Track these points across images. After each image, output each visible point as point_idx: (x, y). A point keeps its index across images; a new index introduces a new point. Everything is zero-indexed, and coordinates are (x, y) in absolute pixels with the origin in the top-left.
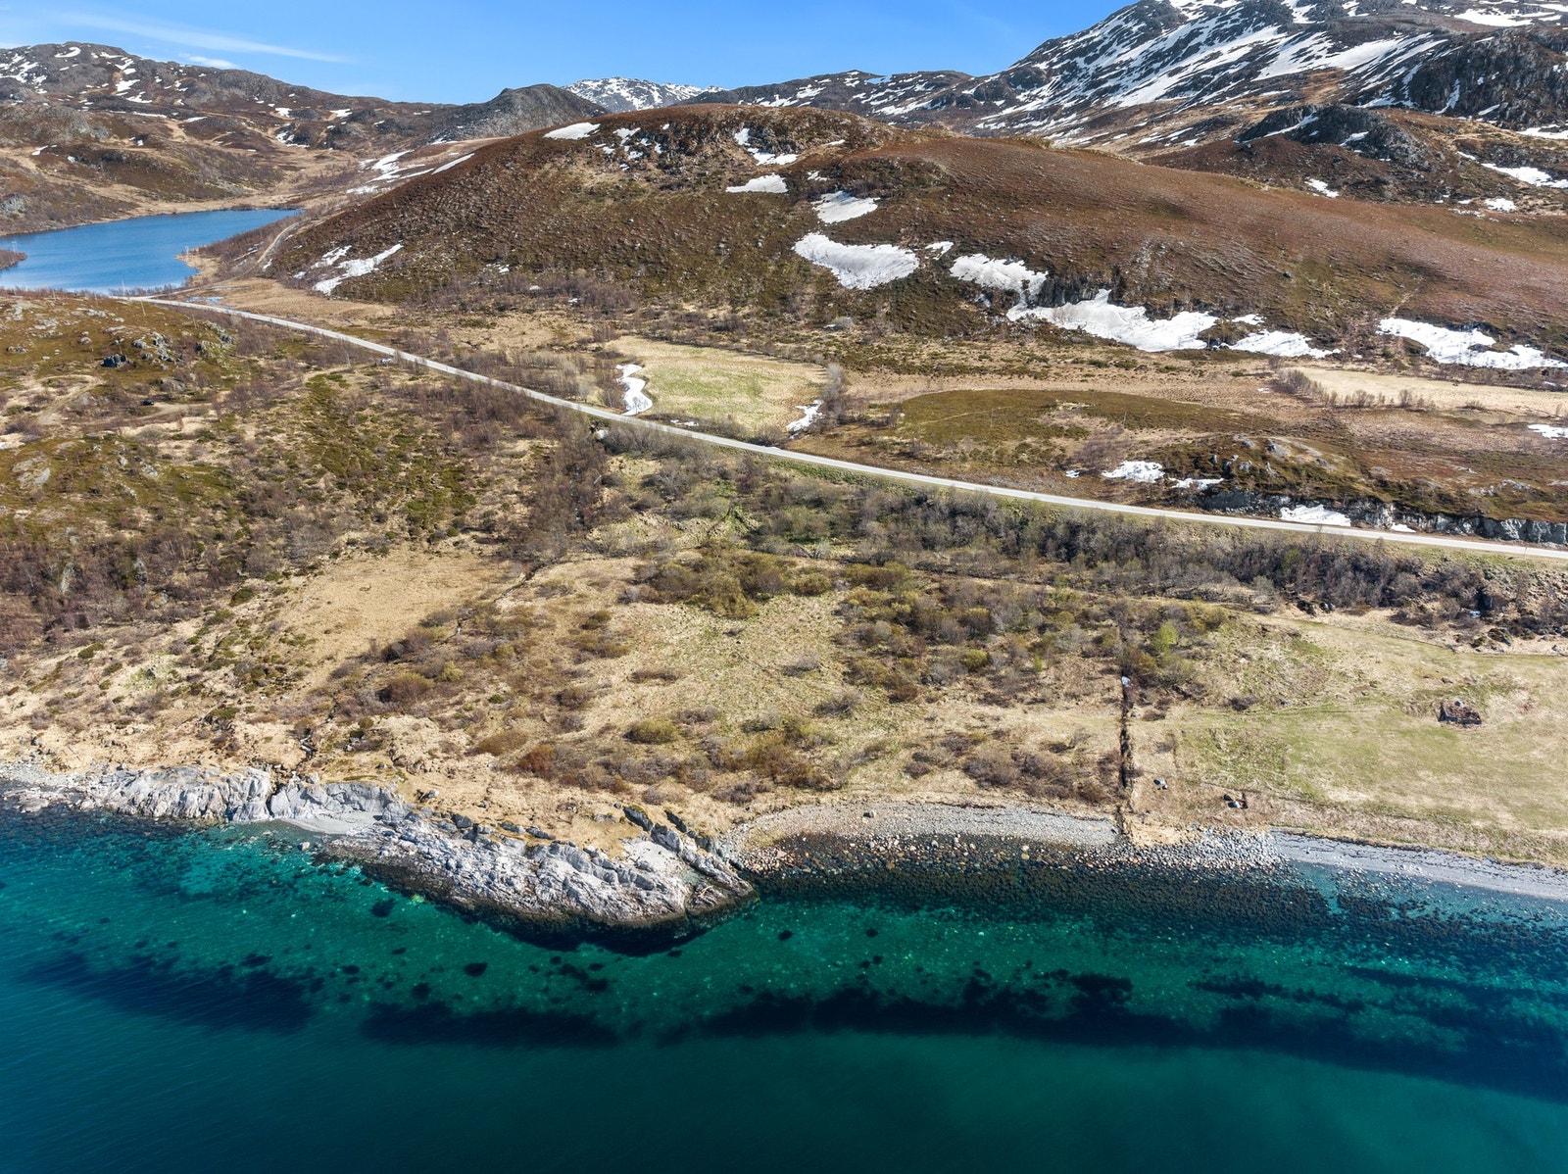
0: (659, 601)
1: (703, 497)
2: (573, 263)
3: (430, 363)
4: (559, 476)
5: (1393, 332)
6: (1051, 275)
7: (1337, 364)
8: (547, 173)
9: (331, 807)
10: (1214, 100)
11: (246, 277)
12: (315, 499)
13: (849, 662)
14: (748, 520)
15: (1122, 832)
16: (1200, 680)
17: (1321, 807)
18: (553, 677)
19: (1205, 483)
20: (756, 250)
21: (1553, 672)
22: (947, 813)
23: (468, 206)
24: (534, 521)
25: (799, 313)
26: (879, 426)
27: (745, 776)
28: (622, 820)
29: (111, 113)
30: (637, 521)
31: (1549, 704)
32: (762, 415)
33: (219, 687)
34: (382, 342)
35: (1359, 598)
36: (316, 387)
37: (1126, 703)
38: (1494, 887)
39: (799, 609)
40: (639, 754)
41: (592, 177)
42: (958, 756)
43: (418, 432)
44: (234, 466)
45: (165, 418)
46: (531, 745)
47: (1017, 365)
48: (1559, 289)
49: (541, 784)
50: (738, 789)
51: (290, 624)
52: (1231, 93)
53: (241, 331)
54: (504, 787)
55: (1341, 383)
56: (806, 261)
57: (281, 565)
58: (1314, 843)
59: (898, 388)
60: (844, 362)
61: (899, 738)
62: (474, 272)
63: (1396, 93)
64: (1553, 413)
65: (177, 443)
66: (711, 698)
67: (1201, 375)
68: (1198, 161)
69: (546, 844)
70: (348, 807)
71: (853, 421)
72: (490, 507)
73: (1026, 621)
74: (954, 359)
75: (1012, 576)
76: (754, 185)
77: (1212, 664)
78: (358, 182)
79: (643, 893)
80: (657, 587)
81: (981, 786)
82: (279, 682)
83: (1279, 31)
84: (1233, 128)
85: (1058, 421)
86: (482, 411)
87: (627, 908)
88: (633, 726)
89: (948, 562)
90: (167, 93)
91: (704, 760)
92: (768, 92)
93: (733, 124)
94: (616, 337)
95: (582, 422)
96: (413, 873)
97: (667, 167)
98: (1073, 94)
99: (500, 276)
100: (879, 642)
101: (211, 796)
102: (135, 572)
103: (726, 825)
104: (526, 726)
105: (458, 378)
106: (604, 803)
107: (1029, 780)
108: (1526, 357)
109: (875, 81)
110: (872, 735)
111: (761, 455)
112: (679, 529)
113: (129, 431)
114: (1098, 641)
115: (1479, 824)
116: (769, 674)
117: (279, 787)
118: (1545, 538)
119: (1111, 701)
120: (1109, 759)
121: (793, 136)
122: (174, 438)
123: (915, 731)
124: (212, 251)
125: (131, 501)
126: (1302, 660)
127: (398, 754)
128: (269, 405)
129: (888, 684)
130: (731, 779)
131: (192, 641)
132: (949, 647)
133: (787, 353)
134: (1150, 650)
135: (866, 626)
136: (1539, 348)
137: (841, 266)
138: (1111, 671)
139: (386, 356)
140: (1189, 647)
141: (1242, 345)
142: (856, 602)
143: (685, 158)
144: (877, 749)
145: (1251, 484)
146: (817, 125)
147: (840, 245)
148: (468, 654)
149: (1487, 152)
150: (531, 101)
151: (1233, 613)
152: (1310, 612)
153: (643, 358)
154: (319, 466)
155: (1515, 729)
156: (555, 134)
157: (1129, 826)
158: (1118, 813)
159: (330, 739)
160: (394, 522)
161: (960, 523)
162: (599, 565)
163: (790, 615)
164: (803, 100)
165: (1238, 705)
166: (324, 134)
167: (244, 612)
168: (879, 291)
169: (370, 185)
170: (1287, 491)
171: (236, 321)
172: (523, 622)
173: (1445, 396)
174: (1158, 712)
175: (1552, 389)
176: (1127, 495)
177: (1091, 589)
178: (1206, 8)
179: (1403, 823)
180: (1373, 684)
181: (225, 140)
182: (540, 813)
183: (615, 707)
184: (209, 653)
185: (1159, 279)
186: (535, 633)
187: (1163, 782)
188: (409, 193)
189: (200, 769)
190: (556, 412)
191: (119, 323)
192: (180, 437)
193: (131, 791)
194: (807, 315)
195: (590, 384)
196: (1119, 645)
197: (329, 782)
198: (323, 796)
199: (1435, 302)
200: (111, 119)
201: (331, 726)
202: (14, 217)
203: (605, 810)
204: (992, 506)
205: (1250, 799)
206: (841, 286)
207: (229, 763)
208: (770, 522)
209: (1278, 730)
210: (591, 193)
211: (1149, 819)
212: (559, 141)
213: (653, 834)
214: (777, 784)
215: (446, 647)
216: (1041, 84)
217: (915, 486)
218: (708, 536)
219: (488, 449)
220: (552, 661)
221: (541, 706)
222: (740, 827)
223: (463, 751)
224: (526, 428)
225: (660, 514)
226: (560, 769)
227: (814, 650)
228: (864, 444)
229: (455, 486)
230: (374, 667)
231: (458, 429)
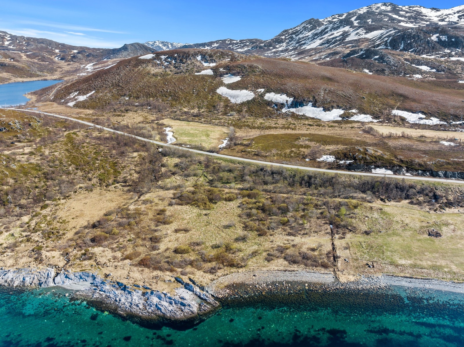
0: (182, 205)
1: (194, 170)
2: (149, 96)
3: (105, 128)
4: (147, 164)
5: (396, 114)
6: (294, 99)
7: (381, 124)
8: (140, 69)
9: (75, 280)
10: (333, 47)
11: (46, 101)
12: (69, 173)
13: (244, 223)
14: (208, 177)
15: (336, 278)
16: (354, 225)
17: (397, 266)
18: (149, 232)
19: (348, 162)
20: (205, 92)
21: (460, 219)
22: (280, 274)
23: (115, 79)
24: (140, 179)
25: (219, 111)
26: (247, 146)
27: (214, 264)
28: (174, 281)
29: (3, 51)
30: (173, 178)
31: (460, 229)
32: (210, 143)
33: (37, 239)
34: (89, 122)
35: (399, 197)
36: (68, 137)
37: (332, 233)
38: (454, 291)
39: (227, 206)
40: (178, 258)
41: (154, 70)
42: (282, 253)
43: (101, 151)
44: (42, 163)
45: (18, 148)
46: (142, 256)
47: (286, 126)
48: (441, 101)
49: (146, 270)
50: (212, 268)
51: (61, 216)
52: (338, 45)
53: (44, 119)
54: (134, 272)
55: (384, 130)
56: (220, 95)
57: (57, 196)
58: (397, 279)
59: (252, 134)
60: (234, 126)
61: (262, 248)
62: (118, 99)
63: (386, 45)
64: (446, 138)
65: (23, 156)
66: (201, 237)
67: (342, 128)
68: (332, 64)
69: (149, 291)
70: (81, 280)
71: (239, 144)
72: (126, 175)
73: (299, 208)
74: (267, 124)
75: (292, 193)
76: (203, 72)
77: (357, 220)
78: (80, 72)
79: (183, 308)
80: (181, 200)
81: (290, 264)
82: (57, 236)
83: (350, 28)
84: (340, 54)
85: (301, 143)
86: (122, 144)
87: (178, 313)
88: (176, 248)
89: (272, 189)
90: (21, 45)
91: (200, 259)
92: (204, 45)
93: (195, 55)
94: (163, 119)
95: (154, 146)
96: (104, 303)
97: (177, 67)
98: (292, 45)
99: (126, 100)
100: (253, 216)
101: (34, 278)
102: (8, 200)
103: (209, 281)
104: (141, 249)
105: (114, 133)
106: (168, 276)
107: (305, 261)
108: (435, 121)
109: (234, 42)
110: (253, 248)
111: (211, 156)
112: (187, 180)
113: (6, 153)
114: (322, 213)
115: (446, 270)
116: (219, 228)
117: (57, 274)
118: (451, 177)
119: (328, 233)
120: (329, 253)
121: (214, 58)
122: (21, 154)
123: (267, 246)
124: (35, 93)
125: (7, 176)
126: (384, 217)
127: (98, 261)
128: (53, 143)
129: (257, 230)
130: (209, 265)
131: (27, 223)
132: (275, 217)
133: (216, 123)
134: (338, 216)
135: (249, 211)
136: (438, 118)
137: (231, 96)
138: (326, 223)
139: (91, 126)
140: (349, 214)
141: (352, 119)
142: (245, 203)
143: (182, 65)
144: (256, 252)
145: (362, 162)
146: (222, 55)
147: (230, 90)
148: (120, 225)
149: (413, 61)
150: (133, 48)
151: (361, 203)
152: (384, 202)
153: (172, 125)
154: (70, 163)
155: (452, 238)
156: (142, 57)
157: (338, 276)
158: (334, 271)
159: (75, 256)
160: (94, 181)
161: (275, 176)
162: (162, 193)
163: (224, 208)
164: (214, 47)
165: (367, 233)
166: (70, 58)
167: (45, 212)
168: (243, 104)
169: (84, 73)
170: (373, 164)
171: (42, 116)
172: (138, 213)
173: (415, 133)
174: (343, 236)
175: (443, 130)
176: (325, 166)
177: (317, 197)
178: (329, 21)
179: (423, 270)
180: (407, 224)
181: (39, 59)
182: (147, 280)
183: (170, 241)
184: (33, 227)
185: (326, 99)
186: (142, 217)
187: (347, 260)
188: (98, 75)
189: (30, 269)
190: (146, 143)
191: (4, 117)
192: (24, 154)
193: (5, 277)
194: (221, 111)
195: (156, 134)
196: (328, 215)
197: (75, 272)
198: (73, 277)
199: (407, 105)
200: (3, 53)
201: (75, 251)
203: (168, 278)
204: (284, 171)
205: (375, 264)
206: (231, 102)
207: (40, 266)
208: (216, 177)
209: (380, 241)
210: (154, 75)
211: (344, 273)
212: (143, 59)
213: (185, 286)
214: (224, 266)
215: (113, 222)
216: (283, 42)
217: (260, 165)
218: (196, 182)
219: (124, 156)
220: (148, 226)
221: (145, 242)
222: (213, 282)
223: (120, 259)
224: (136, 149)
225: (180, 176)
226: (152, 264)
227: (233, 220)
228: (243, 152)
229: (114, 168)
230: (89, 230)
231: (114, 149)
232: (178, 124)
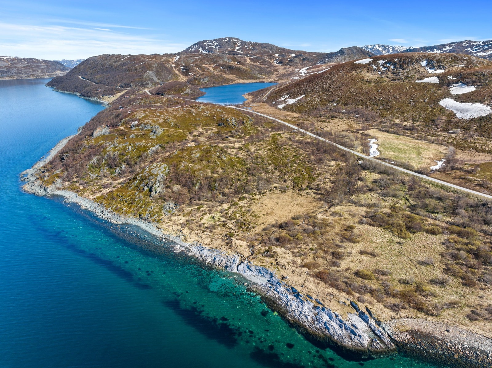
0: (373, 225)
1: (394, 190)
2: (358, 104)
3: (308, 133)
4: (344, 175)
8: (353, 74)
9: (255, 273)
11: (259, 102)
12: (267, 172)
13: (447, 265)
14: (410, 201)
18: (332, 246)
20: (424, 103)
22: (485, 341)
23: (326, 84)
24: (333, 189)
25: (438, 126)
26: (469, 172)
27: (398, 301)
28: (349, 305)
29: (233, 56)
30: (369, 195)
32: (420, 163)
33: (231, 226)
34: (294, 125)
36: (273, 137)
39: (427, 239)
40: (358, 282)
41: (368, 76)
43: (301, 155)
44: (247, 159)
45: (231, 142)
46: (321, 269)
49: (322, 284)
50: (394, 305)
51: (254, 210)
53: (255, 118)
54: (309, 282)
56: (443, 108)
57: (254, 191)
59: (478, 158)
60: (455, 146)
61: (465, 301)
62: (325, 105)
65: (233, 150)
66: (388, 267)
69: (321, 306)
70: (260, 275)
71: (457, 169)
72: (320, 183)
76: (426, 80)
78: (294, 75)
79: (353, 336)
80: (373, 220)
82: (248, 228)
86: (322, 150)
87: (346, 340)
88: (358, 270)
90: (247, 50)
91: (383, 290)
92: (432, 48)
93: (421, 59)
94: (369, 129)
95: (354, 157)
96: (276, 304)
97: (395, 73)
99: (333, 106)
100: (460, 259)
101: (222, 260)
102: (215, 186)
103: (388, 318)
104: (321, 261)
105: (316, 139)
106: (343, 297)
110: (453, 297)
111: (419, 177)
112: (384, 200)
113: (221, 145)
116: (412, 262)
117: (241, 263)
121: (443, 63)
122: (232, 148)
123: (473, 300)
124: (251, 94)
125: (218, 165)
127: (278, 261)
128: (259, 141)
129: (463, 278)
130: (392, 300)
131: (226, 210)
133: (433, 140)
135: (455, 252)
137: (458, 110)
139: (295, 129)
142: (452, 241)
143: (401, 70)
144: (455, 304)
146: (454, 60)
147: (459, 102)
148: (305, 231)
150: (350, 51)
153: (378, 137)
154: (270, 162)
156: (357, 62)
159: (259, 250)
160: (289, 183)
162: (353, 208)
163: (423, 241)
164: (445, 51)
166: (287, 61)
167: (241, 204)
168: (472, 120)
169: (298, 77)
171: (254, 115)
172: (325, 224)
181: (260, 63)
182: (320, 294)
183: (352, 262)
184: (230, 215)
186: (328, 228)
188: (310, 79)
189: (221, 251)
190: (346, 153)
191: (224, 114)
192: (234, 148)
193: (202, 253)
194: (441, 127)
195: (359, 145)
197: (256, 265)
198: (254, 269)
200: (233, 57)
201: (260, 246)
202: (206, 83)
203: (343, 300)
206: (456, 117)
207: (229, 251)
208: (420, 203)
210: (367, 81)
212: (359, 64)
213: (360, 314)
214: (410, 307)
215: (298, 227)
217: (483, 199)
218: (395, 204)
219: (322, 163)
220: (333, 240)
221: (327, 255)
222: (393, 320)
223: (299, 265)
224: (335, 157)
225: (378, 194)
226: (330, 280)
227: (432, 257)
228: (462, 179)
229: (310, 174)
230: (276, 229)
231: (313, 155)
232: (386, 137)
